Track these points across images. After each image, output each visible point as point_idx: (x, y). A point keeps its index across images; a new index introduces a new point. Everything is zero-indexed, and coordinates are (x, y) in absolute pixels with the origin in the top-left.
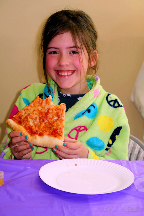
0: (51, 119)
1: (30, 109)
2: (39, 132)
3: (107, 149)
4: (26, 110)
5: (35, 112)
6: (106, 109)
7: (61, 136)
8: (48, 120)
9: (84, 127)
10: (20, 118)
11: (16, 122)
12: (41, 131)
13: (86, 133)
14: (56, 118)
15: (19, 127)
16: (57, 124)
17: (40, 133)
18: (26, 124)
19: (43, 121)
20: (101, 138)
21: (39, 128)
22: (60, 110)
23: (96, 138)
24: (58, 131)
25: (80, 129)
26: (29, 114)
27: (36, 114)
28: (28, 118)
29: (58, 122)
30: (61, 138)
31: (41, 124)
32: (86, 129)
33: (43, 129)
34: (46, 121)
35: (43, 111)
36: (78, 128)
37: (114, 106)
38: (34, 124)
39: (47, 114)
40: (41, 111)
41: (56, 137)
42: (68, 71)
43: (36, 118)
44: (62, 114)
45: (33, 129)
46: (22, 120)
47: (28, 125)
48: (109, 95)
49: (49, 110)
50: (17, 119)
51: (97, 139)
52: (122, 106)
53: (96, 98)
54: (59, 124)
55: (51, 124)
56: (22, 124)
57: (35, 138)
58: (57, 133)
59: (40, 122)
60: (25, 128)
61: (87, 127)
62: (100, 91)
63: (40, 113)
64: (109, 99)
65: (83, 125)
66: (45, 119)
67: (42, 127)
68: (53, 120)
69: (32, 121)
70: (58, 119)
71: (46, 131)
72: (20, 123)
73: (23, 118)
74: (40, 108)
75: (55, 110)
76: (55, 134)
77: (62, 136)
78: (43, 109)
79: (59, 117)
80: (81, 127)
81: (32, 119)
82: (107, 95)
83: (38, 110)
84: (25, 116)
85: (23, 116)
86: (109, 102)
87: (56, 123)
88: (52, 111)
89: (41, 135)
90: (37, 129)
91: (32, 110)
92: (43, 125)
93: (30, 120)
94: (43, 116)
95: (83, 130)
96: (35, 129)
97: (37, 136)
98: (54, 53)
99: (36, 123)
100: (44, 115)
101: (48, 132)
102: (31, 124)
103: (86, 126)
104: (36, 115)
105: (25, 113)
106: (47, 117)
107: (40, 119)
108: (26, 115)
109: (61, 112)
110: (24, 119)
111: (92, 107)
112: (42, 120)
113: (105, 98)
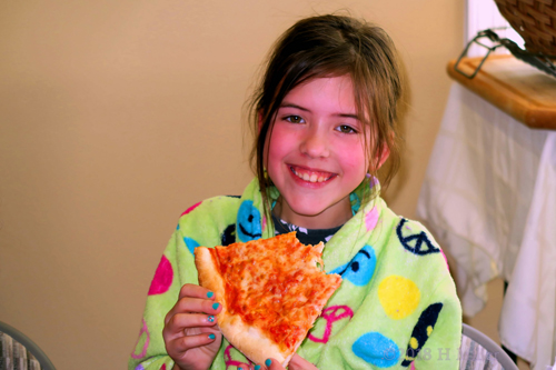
0: (292, 296)
1: (261, 251)
2: (247, 313)
3: (405, 363)
4: (251, 248)
5: (267, 263)
6: (397, 260)
7: (288, 346)
8: (283, 296)
9: (345, 307)
10: (229, 259)
11: (216, 263)
12: (253, 313)
13: (351, 324)
14: (303, 299)
15: (215, 279)
16: (297, 313)
17: (250, 315)
18: (234, 280)
19: (273, 291)
20: (388, 335)
21: (254, 303)
22: (323, 286)
23: (378, 334)
24: (288, 331)
25: (333, 314)
26: (252, 261)
27: (267, 268)
28: (246, 268)
29: (301, 309)
30: (287, 351)
31: (264, 295)
32: (349, 312)
33: (261, 310)
34: (278, 296)
35: (286, 269)
36: (329, 313)
37: (417, 251)
38: (250, 289)
39: (291, 279)
40: (282, 267)
41: (276, 341)
42: (320, 172)
43: (262, 277)
44: (319, 298)
45: (241, 299)
46: (230, 266)
47: (236, 285)
48: (403, 222)
49: (299, 273)
50: (223, 257)
51: (379, 337)
52: (437, 250)
53: (370, 232)
54: (302, 316)
55: (284, 307)
56: (226, 275)
57: (232, 323)
58: (284, 334)
59: (265, 291)
60: (227, 287)
61: (353, 309)
62: (379, 214)
63: (278, 270)
64: (405, 234)
65: (343, 304)
66: (277, 290)
67: (261, 304)
68: (294, 299)
69: (251, 280)
70: (304, 304)
71: (263, 319)
72: (222, 269)
73: (235, 261)
74: (283, 259)
75: (312, 281)
76: (278, 335)
77: (291, 347)
78: (287, 264)
79: (309, 302)
80: (336, 308)
81: (252, 274)
82: (397, 223)
83: (277, 262)
84: (241, 260)
85: (237, 256)
86: (404, 241)
87: (295, 309)
88: (305, 280)
89: (249, 320)
90: (248, 303)
91: (265, 254)
92: (267, 300)
93: (246, 274)
94: (278, 281)
95: (343, 315)
96: (244, 300)
97: (239, 318)
98: (295, 119)
99: (255, 287)
100: (282, 278)
101: (266, 322)
102: (244, 285)
103: (349, 306)
104: (264, 271)
105: (246, 254)
106: (285, 286)
107: (269, 283)
108: (246, 258)
109: (322, 292)
110: (237, 264)
111: (363, 256)
112: (270, 288)
113: (395, 231)
